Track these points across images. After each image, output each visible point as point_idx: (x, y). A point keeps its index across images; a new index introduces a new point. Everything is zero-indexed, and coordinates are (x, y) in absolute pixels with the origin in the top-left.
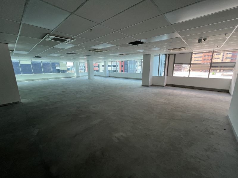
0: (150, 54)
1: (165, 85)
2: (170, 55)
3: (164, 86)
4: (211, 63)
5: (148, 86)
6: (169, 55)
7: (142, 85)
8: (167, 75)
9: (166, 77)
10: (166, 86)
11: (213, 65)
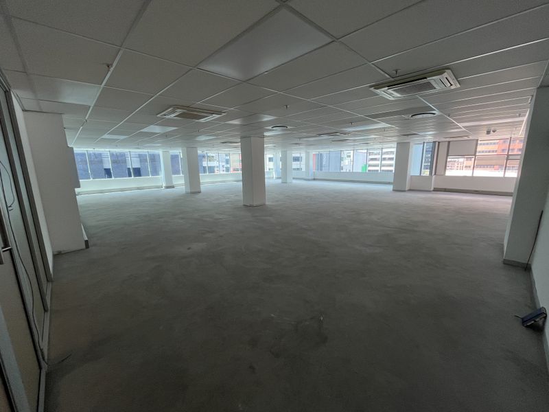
0: (409, 143)
1: (432, 189)
2: (441, 144)
3: (430, 191)
4: (508, 155)
5: (404, 191)
6: (439, 142)
7: (394, 190)
8: (435, 174)
9: (434, 177)
10: (434, 191)
11: (510, 157)
